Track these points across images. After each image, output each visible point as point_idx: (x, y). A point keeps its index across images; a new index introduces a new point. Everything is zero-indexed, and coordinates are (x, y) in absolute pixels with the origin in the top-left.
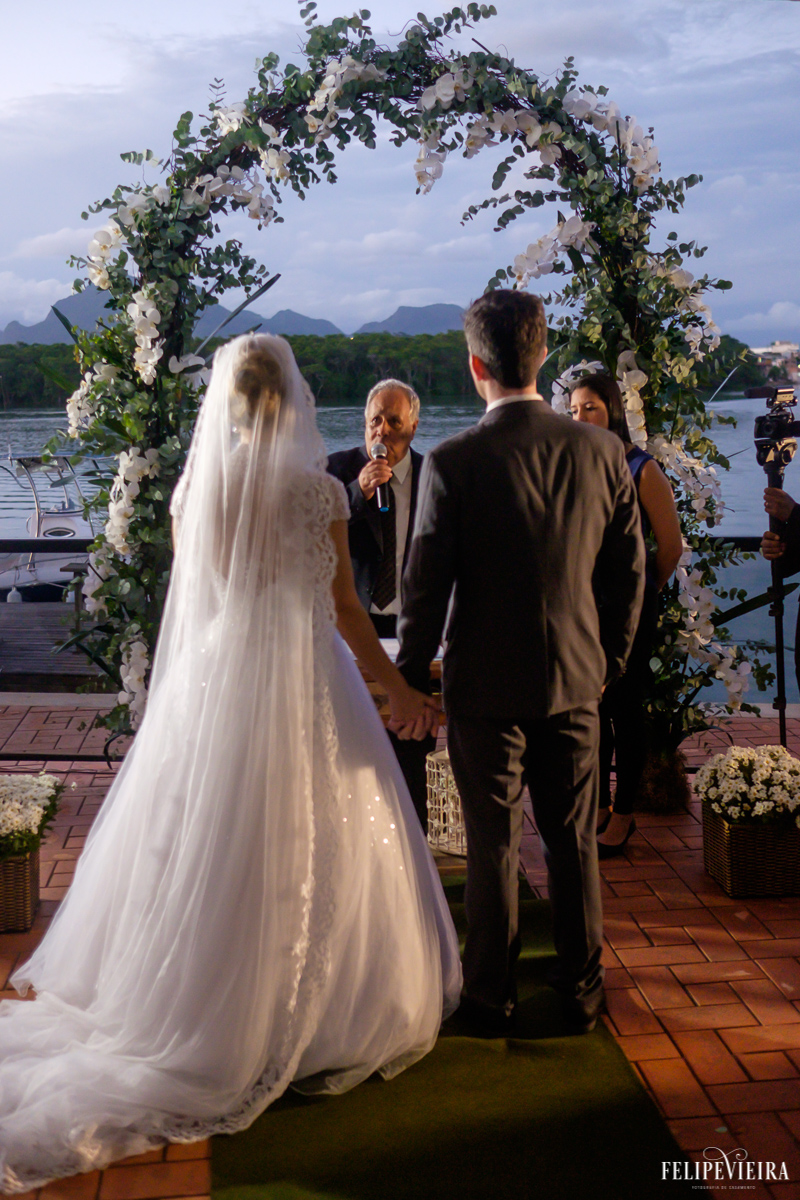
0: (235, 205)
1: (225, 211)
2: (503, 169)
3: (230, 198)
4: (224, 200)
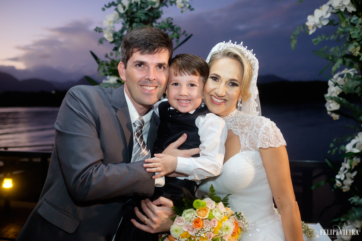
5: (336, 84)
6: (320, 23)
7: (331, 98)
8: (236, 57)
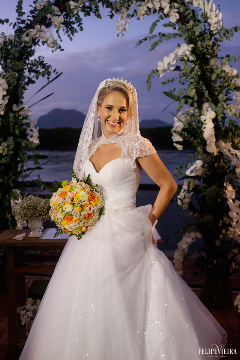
0: (43, 43)
1: (39, 45)
2: (154, 25)
3: (41, 40)
4: (39, 40)
5: (180, 120)
6: (168, 68)
7: (175, 132)
8: (121, 90)
